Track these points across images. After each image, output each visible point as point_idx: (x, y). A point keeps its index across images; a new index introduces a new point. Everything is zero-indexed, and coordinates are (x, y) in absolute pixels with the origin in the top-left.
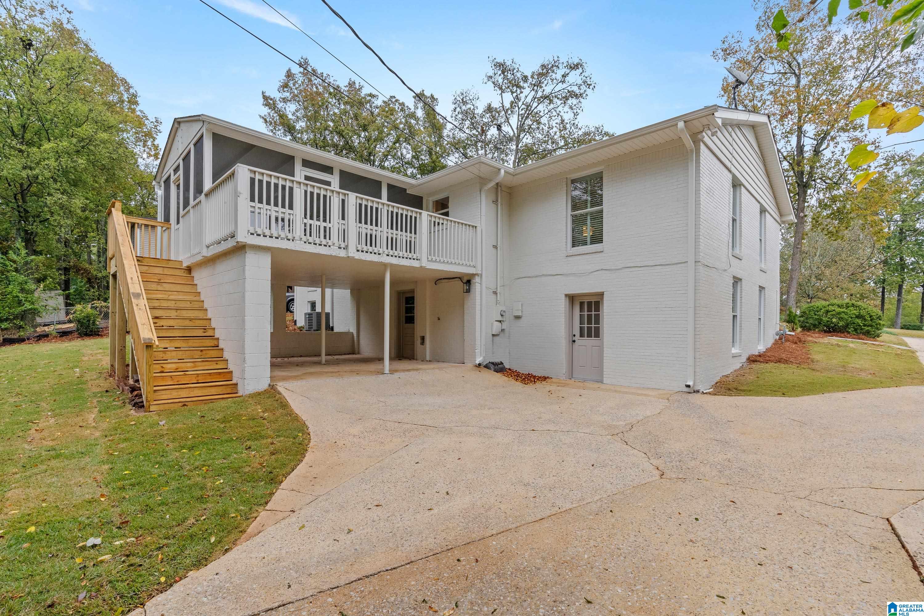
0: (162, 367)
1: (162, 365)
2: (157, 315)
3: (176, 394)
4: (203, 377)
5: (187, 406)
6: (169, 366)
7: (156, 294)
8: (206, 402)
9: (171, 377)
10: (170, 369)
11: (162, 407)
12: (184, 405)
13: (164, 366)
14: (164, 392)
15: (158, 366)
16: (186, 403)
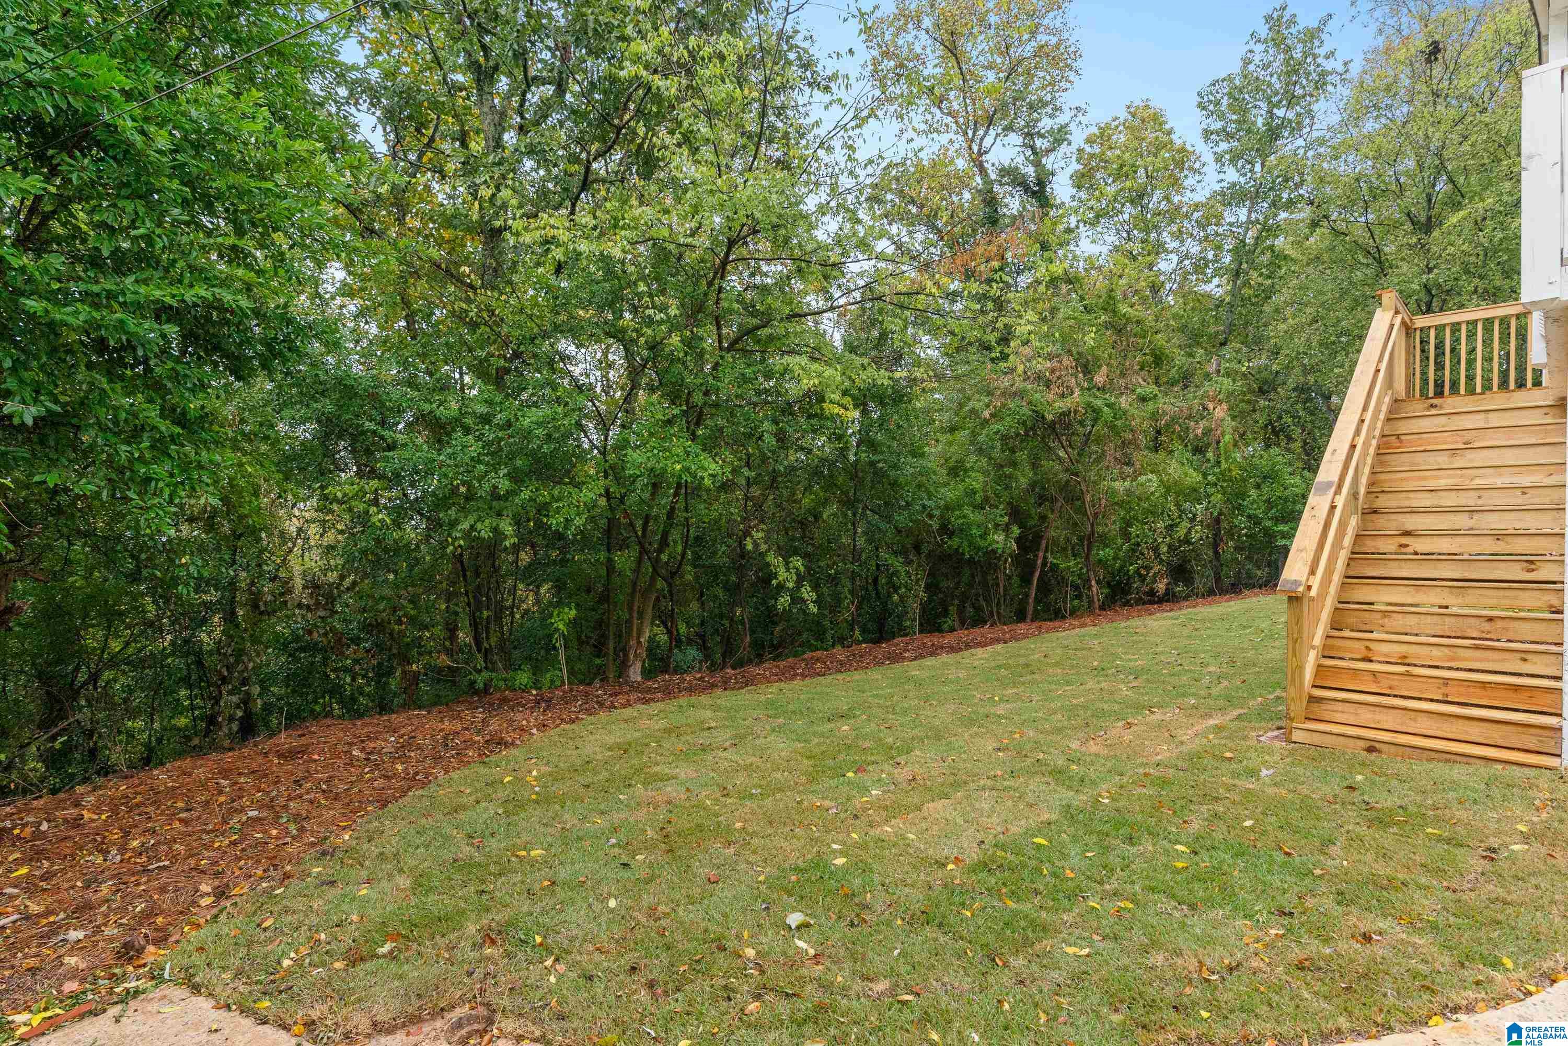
0: (1368, 648)
1: (1368, 644)
2: (1409, 527)
3: (1369, 716)
4: (1462, 690)
5: (1379, 751)
6: (1385, 648)
7: (1438, 478)
8: (1433, 754)
9: (1374, 673)
10: (1386, 655)
11: (1317, 739)
12: (1370, 750)
13: (1372, 645)
14: (1339, 706)
15: (1357, 645)
16: (1377, 745)
